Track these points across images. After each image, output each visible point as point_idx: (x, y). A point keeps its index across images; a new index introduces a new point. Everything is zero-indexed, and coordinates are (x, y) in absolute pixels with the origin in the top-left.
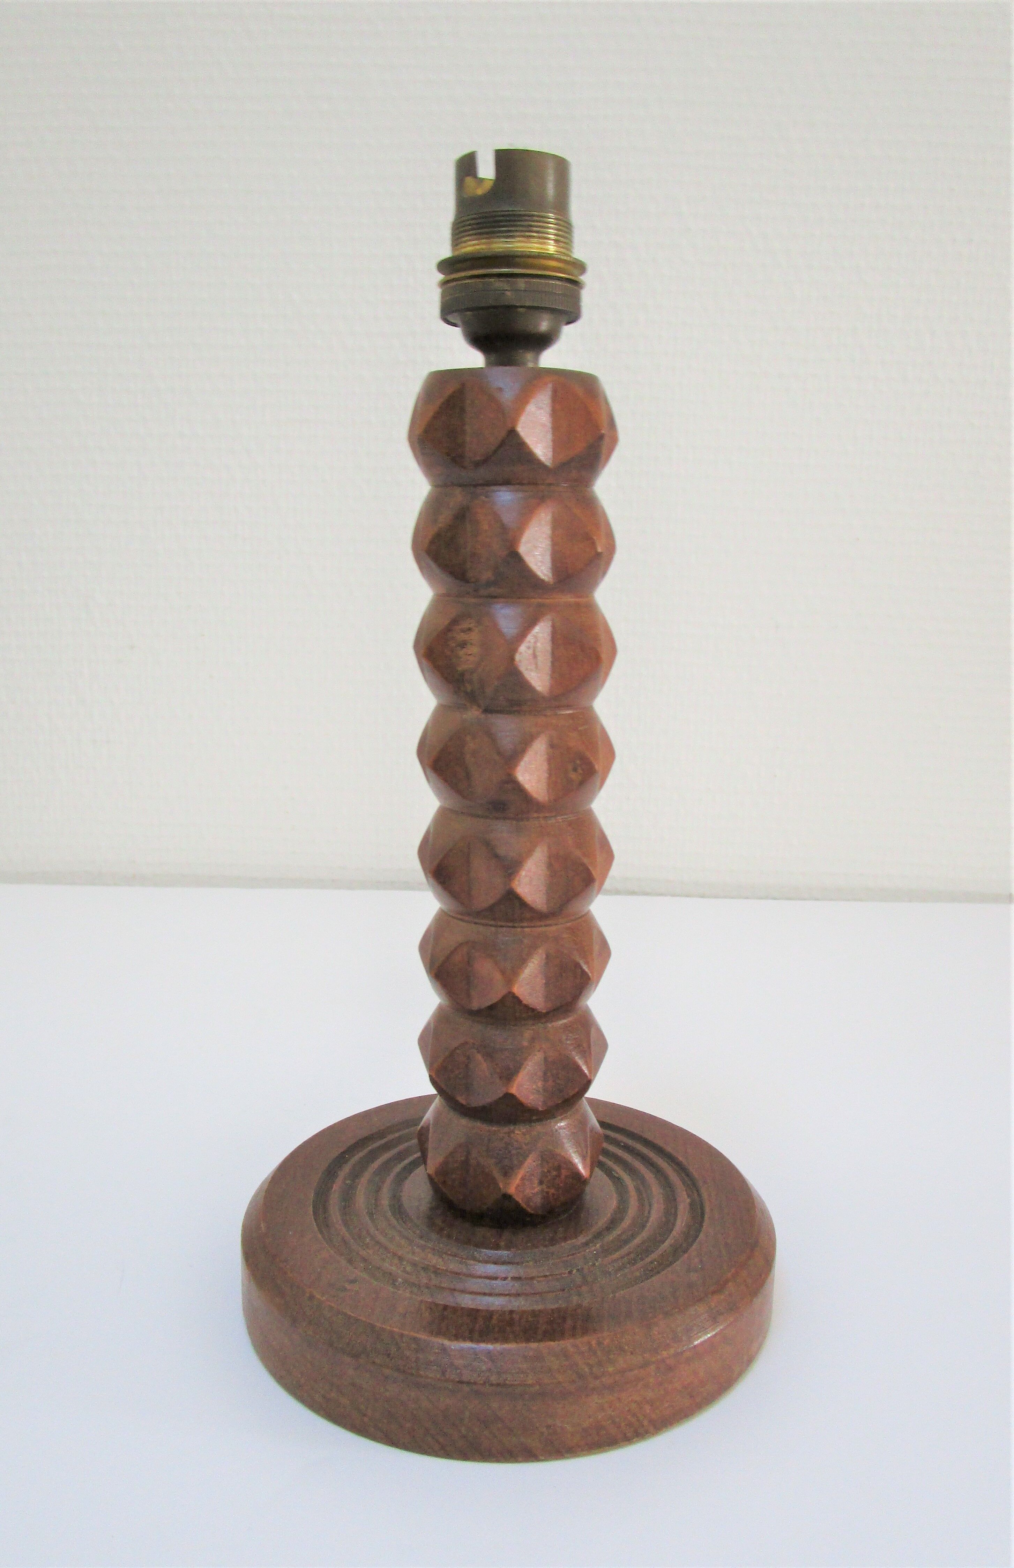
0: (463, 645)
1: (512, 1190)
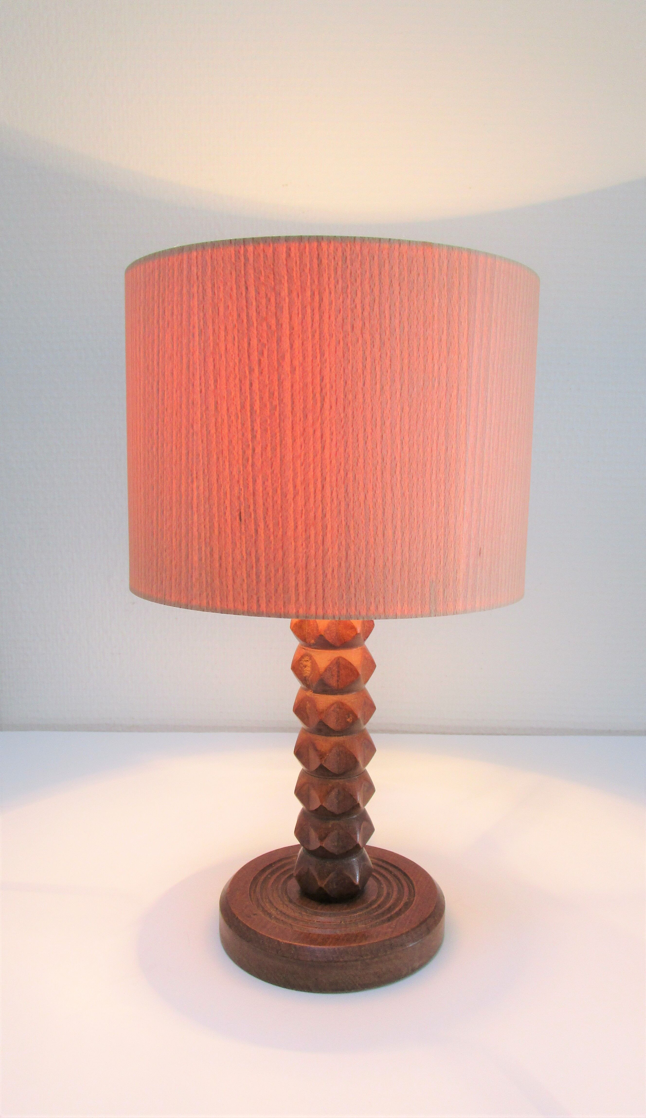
0: (305, 666)
1: (323, 886)
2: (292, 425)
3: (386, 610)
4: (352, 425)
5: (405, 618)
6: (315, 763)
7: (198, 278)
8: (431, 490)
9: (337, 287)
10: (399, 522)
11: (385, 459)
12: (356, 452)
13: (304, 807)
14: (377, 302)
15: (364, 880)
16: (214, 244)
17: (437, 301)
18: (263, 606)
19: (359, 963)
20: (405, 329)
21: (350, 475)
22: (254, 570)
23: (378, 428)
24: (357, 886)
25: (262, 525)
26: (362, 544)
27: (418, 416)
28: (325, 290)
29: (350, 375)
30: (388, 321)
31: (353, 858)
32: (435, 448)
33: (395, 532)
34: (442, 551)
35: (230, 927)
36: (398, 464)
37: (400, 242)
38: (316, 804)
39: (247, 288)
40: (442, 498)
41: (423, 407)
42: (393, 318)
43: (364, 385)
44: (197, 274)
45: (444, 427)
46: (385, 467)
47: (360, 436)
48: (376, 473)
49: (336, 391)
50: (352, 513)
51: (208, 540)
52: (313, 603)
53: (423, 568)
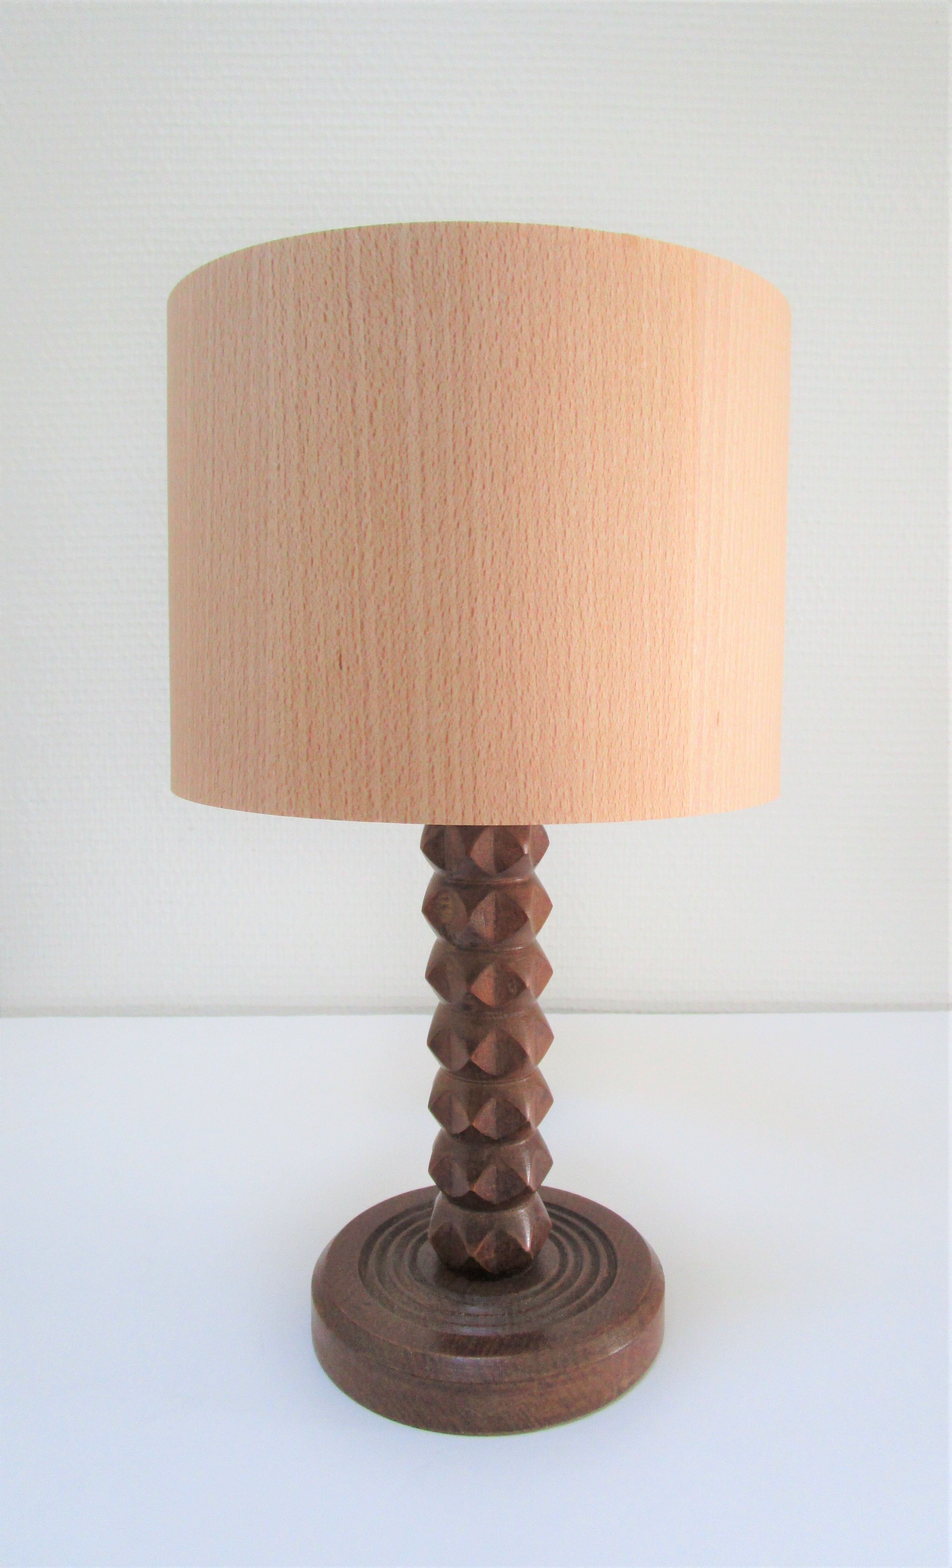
0: (445, 907)
1: (475, 1254)
2: (423, 515)
3: (575, 809)
4: (518, 515)
5: (604, 822)
6: (461, 1059)
7: (274, 293)
8: (642, 619)
9: (491, 301)
10: (593, 668)
11: (570, 567)
12: (525, 557)
13: (444, 1129)
14: (554, 323)
15: (537, 1244)
16: (299, 240)
17: (646, 326)
18: (378, 804)
19: (536, 1383)
20: (598, 366)
21: (515, 594)
22: (364, 746)
23: (558, 520)
24: (526, 1254)
25: (376, 672)
26: (534, 702)
27: (619, 502)
28: (473, 305)
29: (513, 436)
30: (571, 354)
31: (520, 1208)
32: (648, 553)
33: (587, 684)
34: (660, 715)
35: (329, 1325)
36: (591, 576)
37: (588, 234)
38: (462, 1124)
39: (350, 305)
40: (660, 631)
41: (628, 488)
42: (579, 349)
43: (535, 452)
44: (273, 287)
45: (660, 519)
46: (570, 581)
47: (529, 531)
48: (556, 589)
49: (491, 460)
50: (519, 653)
51: (289, 701)
52: (458, 798)
53: (631, 742)
